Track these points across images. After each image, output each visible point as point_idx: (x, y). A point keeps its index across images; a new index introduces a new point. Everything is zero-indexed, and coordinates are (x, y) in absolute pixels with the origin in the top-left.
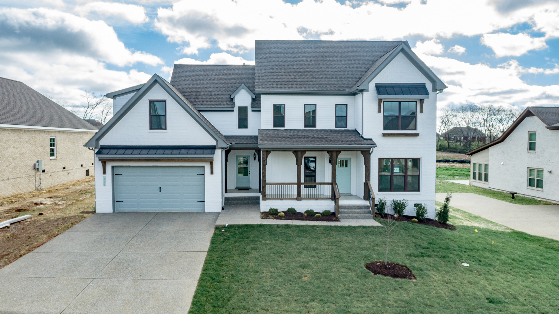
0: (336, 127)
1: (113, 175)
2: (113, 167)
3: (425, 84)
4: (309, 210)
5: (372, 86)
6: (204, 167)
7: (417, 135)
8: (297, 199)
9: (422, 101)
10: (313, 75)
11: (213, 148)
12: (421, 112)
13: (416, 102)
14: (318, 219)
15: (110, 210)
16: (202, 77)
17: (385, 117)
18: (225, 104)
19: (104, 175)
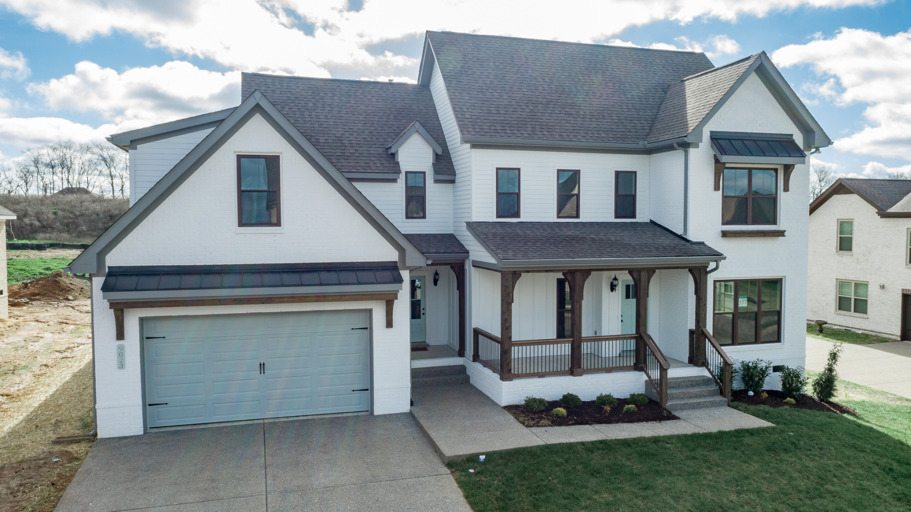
2: (142, 320)
3: (792, 135)
6: (370, 311)
7: (781, 233)
8: (572, 372)
9: (788, 169)
10: (566, 110)
11: (392, 268)
12: (786, 189)
13: (776, 170)
14: (630, 418)
15: (137, 429)
17: (725, 198)
18: (378, 165)
19: (120, 342)
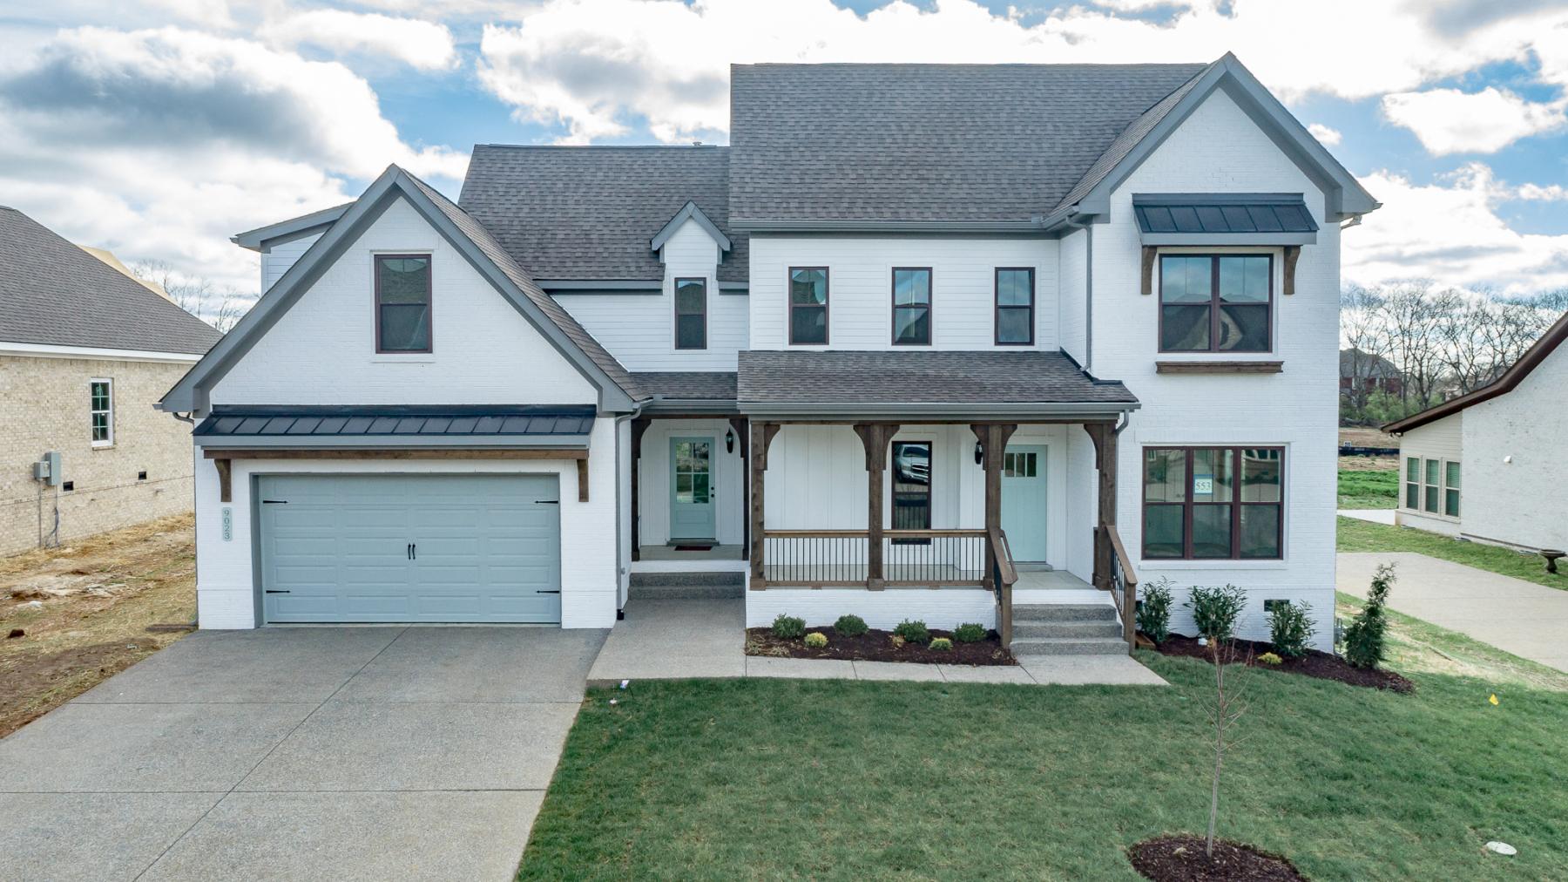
0: (997, 343)
1: (256, 503)
2: (255, 478)
3: (1302, 194)
4: (911, 621)
5: (1121, 203)
6: (556, 476)
7: (1275, 367)
8: (868, 585)
9: (1290, 252)
10: (920, 172)
11: (586, 414)
12: (1289, 289)
13: (1271, 256)
14: (940, 657)
15: (246, 621)
16: (560, 185)
17: (1164, 307)
18: (633, 269)
19: (226, 505)
